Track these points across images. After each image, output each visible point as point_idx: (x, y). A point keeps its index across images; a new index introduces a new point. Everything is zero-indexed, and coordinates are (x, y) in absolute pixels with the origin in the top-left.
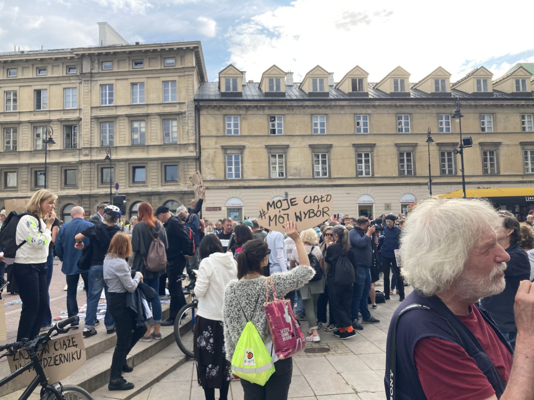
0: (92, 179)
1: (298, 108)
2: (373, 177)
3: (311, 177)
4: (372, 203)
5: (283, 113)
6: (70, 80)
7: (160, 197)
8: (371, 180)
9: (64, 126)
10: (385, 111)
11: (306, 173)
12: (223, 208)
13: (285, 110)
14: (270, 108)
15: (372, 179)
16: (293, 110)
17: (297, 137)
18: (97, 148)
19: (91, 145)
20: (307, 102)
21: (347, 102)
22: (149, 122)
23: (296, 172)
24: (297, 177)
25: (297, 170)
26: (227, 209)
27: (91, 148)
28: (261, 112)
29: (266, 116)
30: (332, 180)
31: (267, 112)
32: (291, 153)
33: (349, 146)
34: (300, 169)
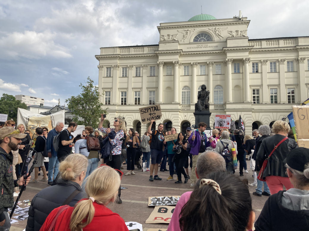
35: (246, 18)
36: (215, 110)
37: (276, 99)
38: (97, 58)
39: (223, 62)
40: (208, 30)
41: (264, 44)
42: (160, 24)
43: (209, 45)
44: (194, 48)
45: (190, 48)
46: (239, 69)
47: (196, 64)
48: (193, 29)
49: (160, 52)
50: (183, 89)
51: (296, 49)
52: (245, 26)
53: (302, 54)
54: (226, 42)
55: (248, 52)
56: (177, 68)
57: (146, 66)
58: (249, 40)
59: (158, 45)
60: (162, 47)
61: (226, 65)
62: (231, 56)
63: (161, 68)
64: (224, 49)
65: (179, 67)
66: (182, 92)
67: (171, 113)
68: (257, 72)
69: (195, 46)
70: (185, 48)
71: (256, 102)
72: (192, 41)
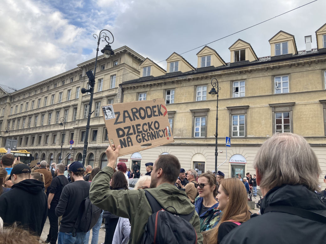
0: (77, 138)
1: (184, 82)
2: (246, 138)
3: (191, 137)
4: (245, 163)
5: (174, 87)
6: (79, 82)
7: (100, 150)
8: (243, 141)
9: (74, 108)
10: (261, 74)
11: (187, 134)
12: (129, 160)
13: (175, 85)
14: (165, 84)
15: (244, 139)
16: (181, 83)
17: (183, 105)
18: (81, 120)
19: (79, 118)
20: (189, 76)
21: (222, 71)
22: (102, 101)
23: (180, 133)
24: (180, 137)
25: (180, 131)
26: (132, 161)
27: (79, 120)
28: (159, 88)
29: (162, 91)
30: (207, 140)
31: (164, 87)
32: (177, 117)
33: (225, 110)
34: (183, 131)
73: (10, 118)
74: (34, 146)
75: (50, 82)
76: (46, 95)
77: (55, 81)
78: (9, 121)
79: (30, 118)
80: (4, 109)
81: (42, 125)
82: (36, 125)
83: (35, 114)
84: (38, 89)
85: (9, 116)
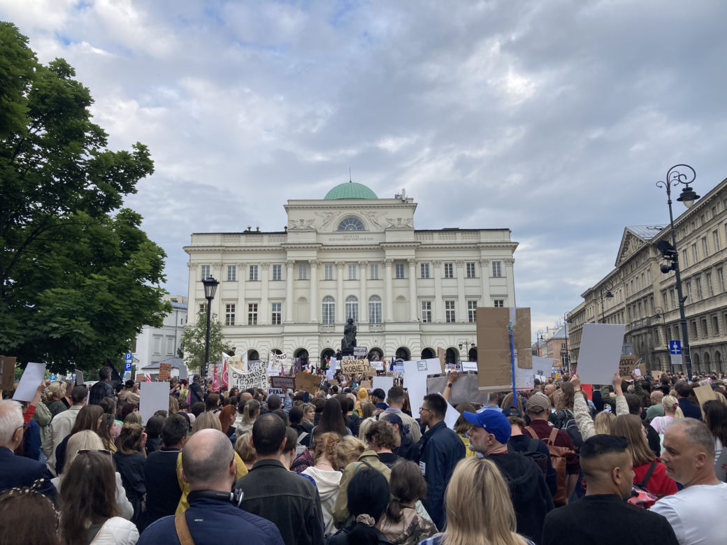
35: (412, 199)
36: (371, 332)
37: (453, 316)
38: (186, 251)
39: (380, 262)
40: (359, 213)
41: (437, 239)
42: (288, 201)
43: (361, 236)
44: (339, 240)
45: (334, 240)
46: (402, 273)
47: (343, 264)
48: (337, 211)
49: (289, 246)
50: (323, 301)
51: (477, 247)
52: (410, 211)
53: (486, 254)
54: (384, 233)
55: (414, 250)
56: (314, 270)
57: (265, 265)
58: (416, 231)
59: (286, 233)
60: (291, 239)
61: (385, 267)
62: (392, 255)
63: (290, 270)
64: (382, 245)
65: (318, 268)
66: (323, 305)
67: (306, 338)
68: (428, 277)
69: (341, 237)
70: (326, 240)
71: (427, 319)
72: (336, 229)
73: (664, 286)
74: (721, 336)
75: (714, 198)
76: (713, 227)
77: (723, 194)
78: (663, 292)
79: (698, 280)
80: (648, 270)
81: (724, 290)
82: (712, 292)
83: (704, 270)
84: (696, 220)
85: (662, 283)
